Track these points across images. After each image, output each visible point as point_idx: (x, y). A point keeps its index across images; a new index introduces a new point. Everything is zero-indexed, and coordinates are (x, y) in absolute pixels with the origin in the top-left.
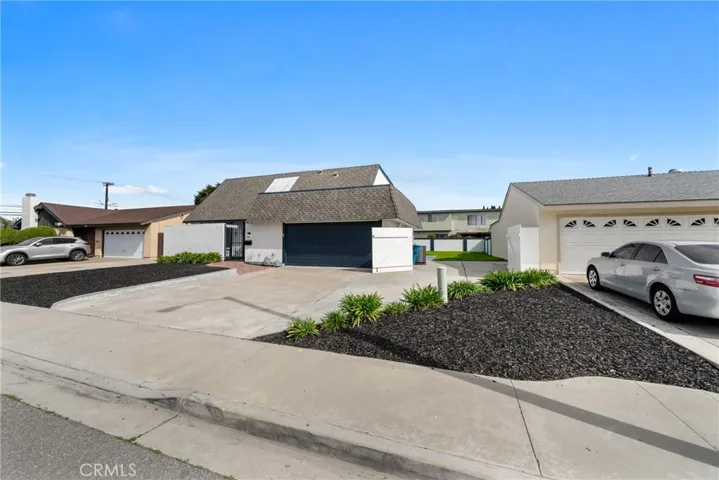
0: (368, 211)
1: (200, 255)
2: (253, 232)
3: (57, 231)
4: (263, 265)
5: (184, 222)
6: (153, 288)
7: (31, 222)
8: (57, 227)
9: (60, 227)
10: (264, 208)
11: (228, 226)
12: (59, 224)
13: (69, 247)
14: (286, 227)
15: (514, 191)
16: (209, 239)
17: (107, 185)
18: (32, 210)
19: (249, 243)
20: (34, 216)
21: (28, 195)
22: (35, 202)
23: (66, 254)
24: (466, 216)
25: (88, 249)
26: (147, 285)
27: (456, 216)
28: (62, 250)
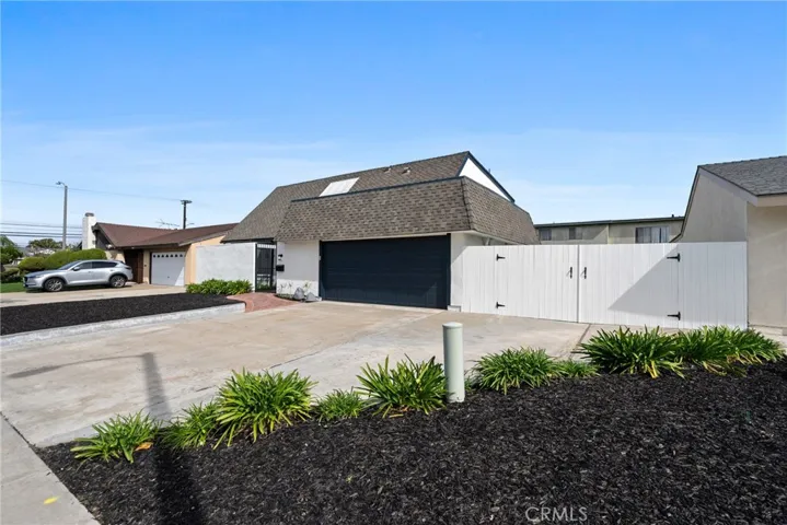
0: (428, 220)
1: (225, 284)
2: (286, 254)
3: (108, 254)
4: (294, 299)
5: (222, 242)
6: (110, 328)
7: (90, 243)
8: (107, 249)
9: (111, 249)
10: (295, 220)
11: (260, 246)
12: (110, 246)
13: (108, 271)
14: (324, 246)
15: (704, 179)
16: (238, 263)
17: (185, 203)
18: (90, 231)
19: (281, 268)
20: (91, 237)
21: (87, 215)
22: (92, 222)
23: (105, 280)
24: (633, 229)
25: (129, 274)
26: (99, 325)
27: (617, 229)
28: (102, 275)
